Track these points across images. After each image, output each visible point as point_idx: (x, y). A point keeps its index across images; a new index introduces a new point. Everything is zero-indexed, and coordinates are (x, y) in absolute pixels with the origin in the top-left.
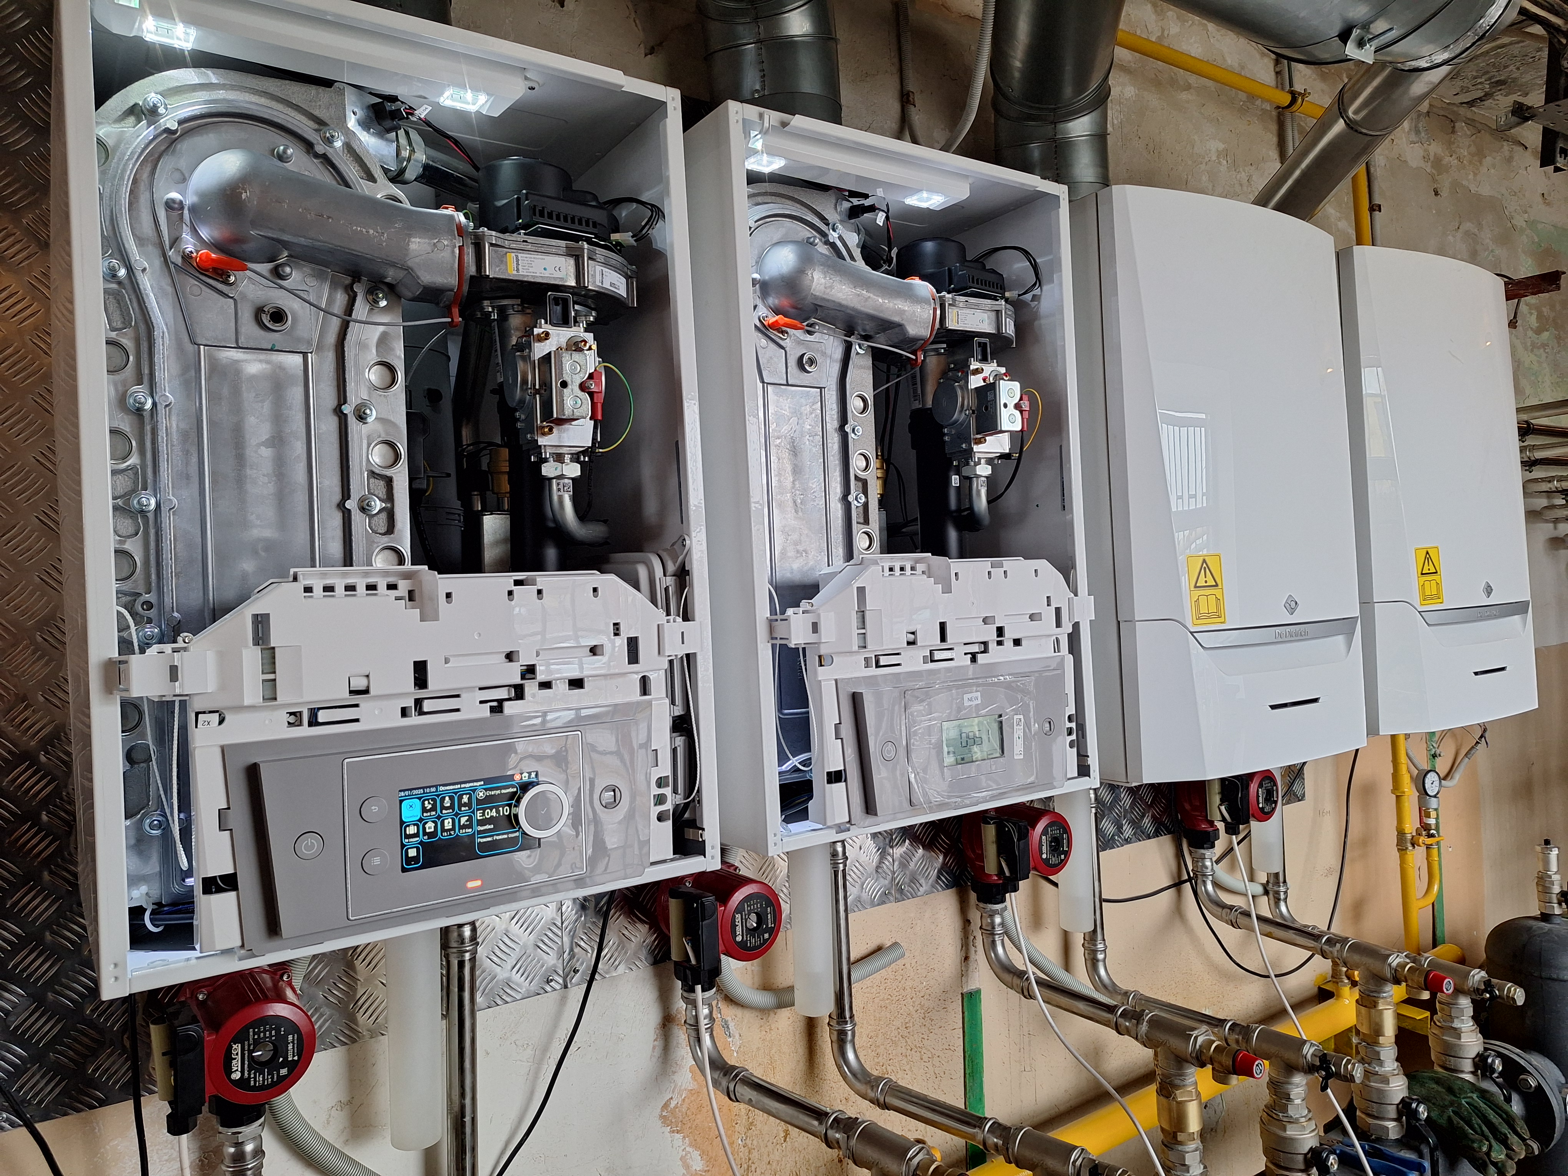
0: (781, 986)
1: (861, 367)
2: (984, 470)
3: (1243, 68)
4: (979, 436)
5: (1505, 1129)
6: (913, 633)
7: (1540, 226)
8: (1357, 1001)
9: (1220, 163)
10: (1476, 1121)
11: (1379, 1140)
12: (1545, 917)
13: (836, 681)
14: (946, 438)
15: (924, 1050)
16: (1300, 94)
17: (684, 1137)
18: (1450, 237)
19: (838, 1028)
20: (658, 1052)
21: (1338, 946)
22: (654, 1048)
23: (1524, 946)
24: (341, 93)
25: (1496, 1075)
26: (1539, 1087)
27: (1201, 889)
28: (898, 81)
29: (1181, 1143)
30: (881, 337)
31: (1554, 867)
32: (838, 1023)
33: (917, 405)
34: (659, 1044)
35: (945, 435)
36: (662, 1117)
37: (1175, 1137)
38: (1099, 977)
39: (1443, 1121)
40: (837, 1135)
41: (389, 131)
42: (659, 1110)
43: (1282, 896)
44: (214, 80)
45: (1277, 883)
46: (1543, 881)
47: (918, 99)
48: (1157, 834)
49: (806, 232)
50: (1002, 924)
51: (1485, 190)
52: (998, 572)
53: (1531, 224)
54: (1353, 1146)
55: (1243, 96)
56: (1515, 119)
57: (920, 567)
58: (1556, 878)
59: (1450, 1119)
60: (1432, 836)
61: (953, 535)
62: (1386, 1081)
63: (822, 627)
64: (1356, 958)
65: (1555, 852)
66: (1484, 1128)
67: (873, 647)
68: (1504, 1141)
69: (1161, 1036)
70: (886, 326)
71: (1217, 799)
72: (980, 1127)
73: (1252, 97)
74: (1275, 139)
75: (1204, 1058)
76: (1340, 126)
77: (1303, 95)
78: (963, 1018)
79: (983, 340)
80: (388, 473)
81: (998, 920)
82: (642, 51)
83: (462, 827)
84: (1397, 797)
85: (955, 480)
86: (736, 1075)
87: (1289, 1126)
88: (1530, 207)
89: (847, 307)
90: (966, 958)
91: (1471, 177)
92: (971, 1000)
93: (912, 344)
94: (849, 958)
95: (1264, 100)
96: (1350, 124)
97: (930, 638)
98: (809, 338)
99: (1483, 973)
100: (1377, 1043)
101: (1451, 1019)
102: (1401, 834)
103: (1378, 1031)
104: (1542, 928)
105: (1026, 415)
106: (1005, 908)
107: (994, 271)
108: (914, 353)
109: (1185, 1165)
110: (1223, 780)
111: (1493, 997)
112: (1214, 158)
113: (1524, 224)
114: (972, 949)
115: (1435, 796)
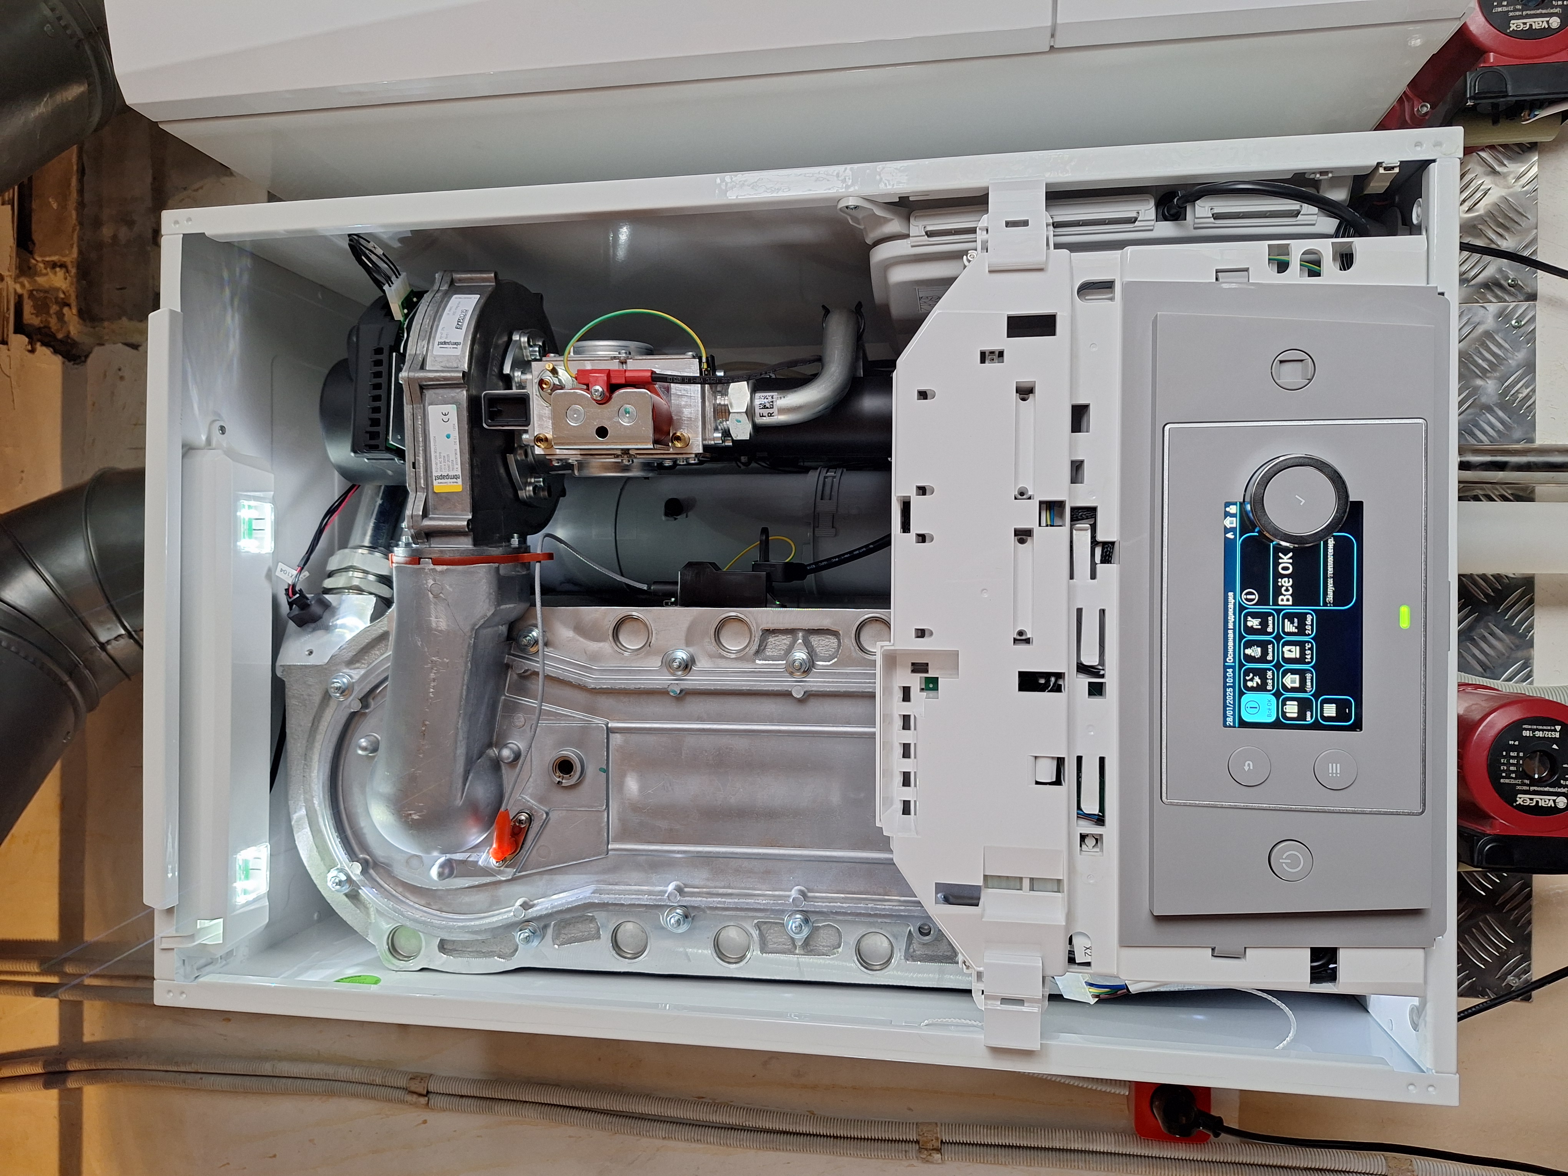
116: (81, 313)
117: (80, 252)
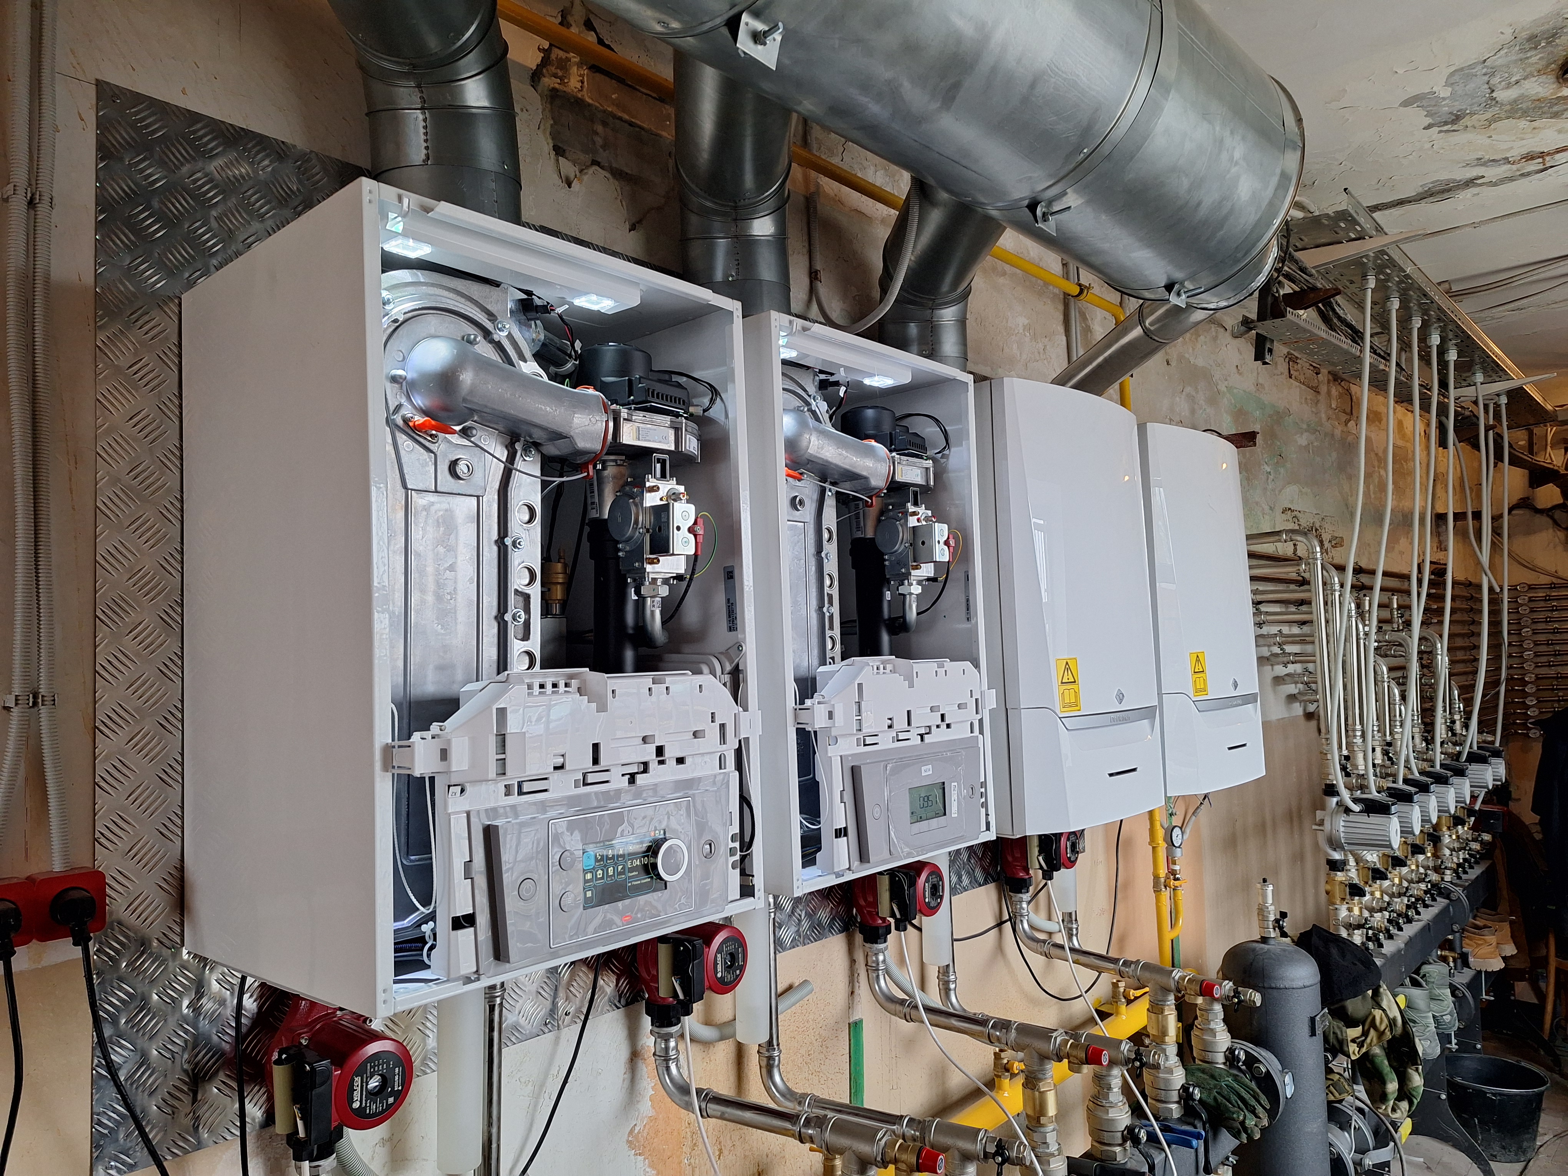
0: (718, 1023)
1: (830, 506)
2: (916, 589)
3: (1041, 260)
4: (915, 564)
5: (1253, 1102)
6: (890, 719)
7: (1235, 391)
8: (1148, 1010)
9: (1025, 335)
10: (1233, 1098)
11: (1165, 1119)
12: (1264, 940)
13: (841, 757)
14: (887, 563)
15: (821, 1074)
16: (1086, 287)
17: (645, 1159)
18: (1178, 399)
19: (767, 1054)
20: (627, 1083)
21: (1133, 966)
22: (624, 1080)
23: (1251, 964)
24: (506, 291)
25: (1241, 1064)
26: (1268, 1071)
27: (1019, 927)
28: (808, 260)
29: (1042, 1126)
30: (848, 484)
31: (1270, 901)
32: (768, 1051)
33: (859, 535)
34: (628, 1076)
35: (886, 560)
36: (628, 1141)
37: (1038, 1121)
38: (952, 1004)
39: (1210, 1101)
40: (810, 1132)
41: (529, 320)
42: (626, 1136)
43: (1075, 932)
44: (422, 280)
45: (1071, 921)
46: (1262, 911)
47: (823, 276)
48: (986, 882)
49: (798, 403)
50: (884, 961)
51: (1200, 362)
52: (941, 671)
53: (1230, 389)
54: (1152, 1126)
55: (1040, 282)
56: (1243, 328)
57: (889, 667)
58: (1272, 908)
59: (1215, 1099)
60: (1178, 879)
61: (885, 638)
62: (1170, 1071)
63: (836, 715)
64: (1147, 975)
65: (1271, 888)
66: (1239, 1103)
67: (866, 730)
68: (1253, 1112)
69: (1027, 1040)
70: (852, 476)
71: (1036, 851)
72: (899, 1125)
73: (1046, 284)
74: (1061, 317)
75: (1062, 1054)
76: (1137, 332)
77: (1088, 288)
78: (850, 1045)
79: (915, 489)
80: (527, 590)
81: (881, 958)
82: (628, 227)
83: (620, 874)
84: (1154, 848)
85: (888, 595)
86: (707, 1095)
87: (1110, 1110)
88: (1229, 376)
89: (831, 463)
90: (852, 993)
91: (1191, 350)
92: (855, 1028)
93: (871, 492)
94: (776, 993)
95: (1055, 287)
96: (1146, 332)
97: (901, 723)
98: (798, 483)
99: (1231, 984)
100: (1163, 1042)
101: (1208, 1022)
102: (1156, 878)
103: (1164, 1033)
104: (1262, 949)
105: (951, 549)
106: (886, 948)
107: (916, 434)
108: (870, 497)
109: (1045, 1143)
110: (1040, 836)
111: (1240, 1002)
112: (1021, 331)
113: (1225, 390)
114: (857, 985)
115: (1179, 847)
116: (554, 90)
117: (589, 105)
